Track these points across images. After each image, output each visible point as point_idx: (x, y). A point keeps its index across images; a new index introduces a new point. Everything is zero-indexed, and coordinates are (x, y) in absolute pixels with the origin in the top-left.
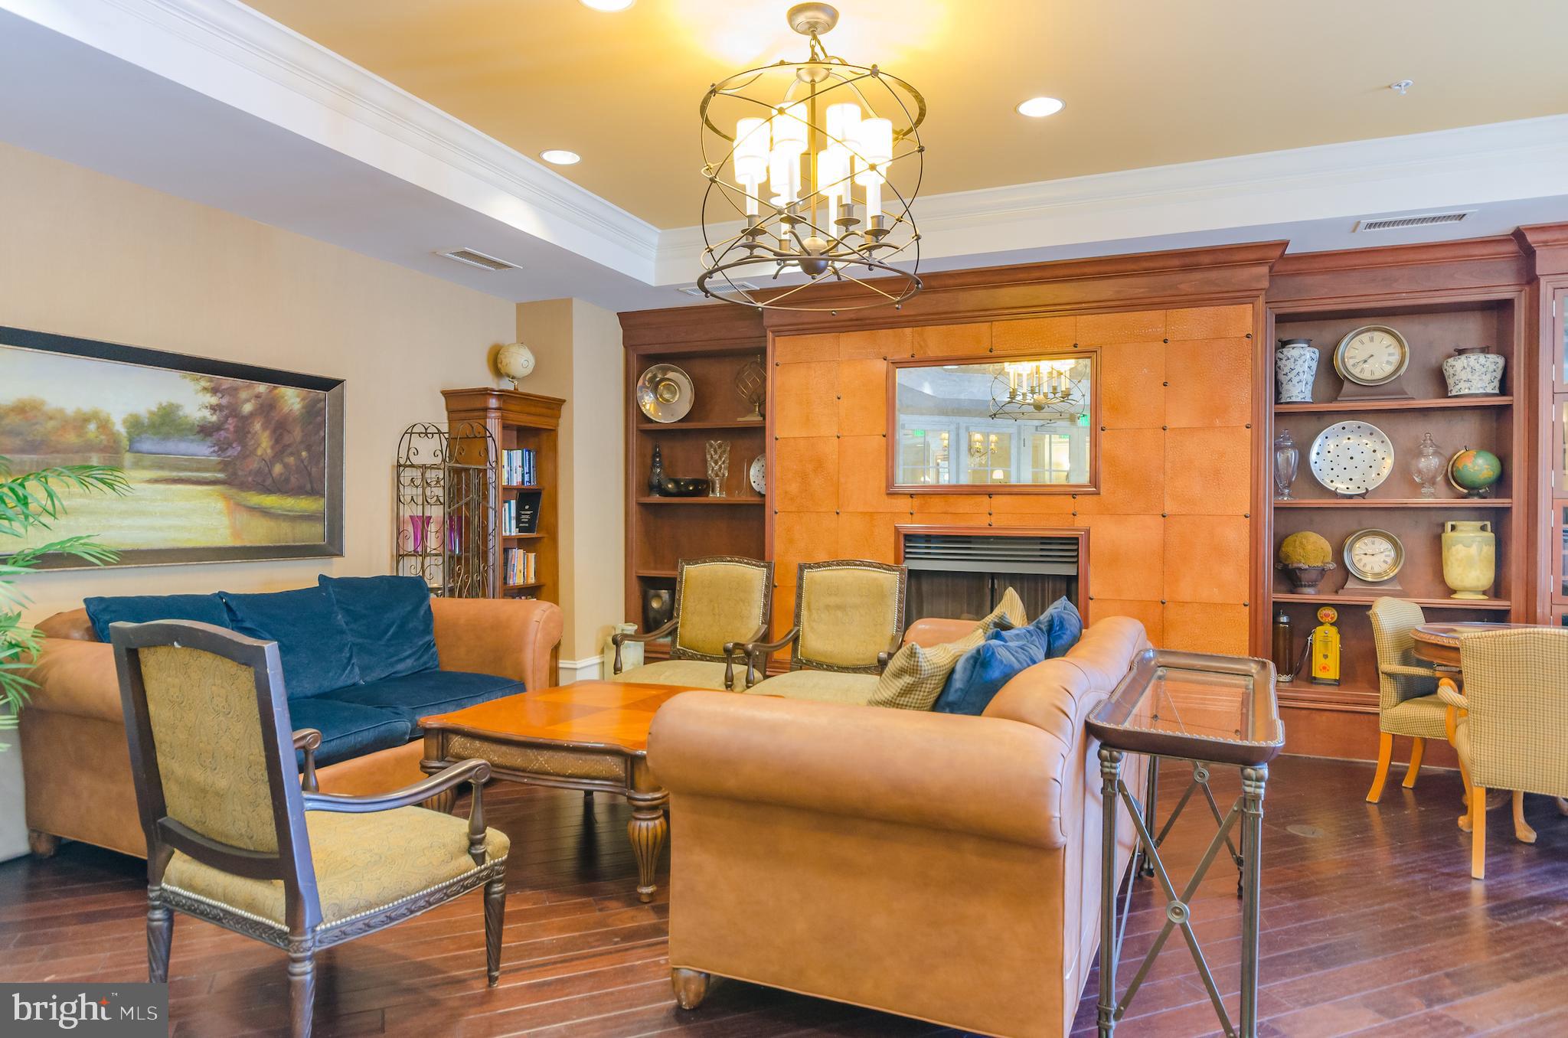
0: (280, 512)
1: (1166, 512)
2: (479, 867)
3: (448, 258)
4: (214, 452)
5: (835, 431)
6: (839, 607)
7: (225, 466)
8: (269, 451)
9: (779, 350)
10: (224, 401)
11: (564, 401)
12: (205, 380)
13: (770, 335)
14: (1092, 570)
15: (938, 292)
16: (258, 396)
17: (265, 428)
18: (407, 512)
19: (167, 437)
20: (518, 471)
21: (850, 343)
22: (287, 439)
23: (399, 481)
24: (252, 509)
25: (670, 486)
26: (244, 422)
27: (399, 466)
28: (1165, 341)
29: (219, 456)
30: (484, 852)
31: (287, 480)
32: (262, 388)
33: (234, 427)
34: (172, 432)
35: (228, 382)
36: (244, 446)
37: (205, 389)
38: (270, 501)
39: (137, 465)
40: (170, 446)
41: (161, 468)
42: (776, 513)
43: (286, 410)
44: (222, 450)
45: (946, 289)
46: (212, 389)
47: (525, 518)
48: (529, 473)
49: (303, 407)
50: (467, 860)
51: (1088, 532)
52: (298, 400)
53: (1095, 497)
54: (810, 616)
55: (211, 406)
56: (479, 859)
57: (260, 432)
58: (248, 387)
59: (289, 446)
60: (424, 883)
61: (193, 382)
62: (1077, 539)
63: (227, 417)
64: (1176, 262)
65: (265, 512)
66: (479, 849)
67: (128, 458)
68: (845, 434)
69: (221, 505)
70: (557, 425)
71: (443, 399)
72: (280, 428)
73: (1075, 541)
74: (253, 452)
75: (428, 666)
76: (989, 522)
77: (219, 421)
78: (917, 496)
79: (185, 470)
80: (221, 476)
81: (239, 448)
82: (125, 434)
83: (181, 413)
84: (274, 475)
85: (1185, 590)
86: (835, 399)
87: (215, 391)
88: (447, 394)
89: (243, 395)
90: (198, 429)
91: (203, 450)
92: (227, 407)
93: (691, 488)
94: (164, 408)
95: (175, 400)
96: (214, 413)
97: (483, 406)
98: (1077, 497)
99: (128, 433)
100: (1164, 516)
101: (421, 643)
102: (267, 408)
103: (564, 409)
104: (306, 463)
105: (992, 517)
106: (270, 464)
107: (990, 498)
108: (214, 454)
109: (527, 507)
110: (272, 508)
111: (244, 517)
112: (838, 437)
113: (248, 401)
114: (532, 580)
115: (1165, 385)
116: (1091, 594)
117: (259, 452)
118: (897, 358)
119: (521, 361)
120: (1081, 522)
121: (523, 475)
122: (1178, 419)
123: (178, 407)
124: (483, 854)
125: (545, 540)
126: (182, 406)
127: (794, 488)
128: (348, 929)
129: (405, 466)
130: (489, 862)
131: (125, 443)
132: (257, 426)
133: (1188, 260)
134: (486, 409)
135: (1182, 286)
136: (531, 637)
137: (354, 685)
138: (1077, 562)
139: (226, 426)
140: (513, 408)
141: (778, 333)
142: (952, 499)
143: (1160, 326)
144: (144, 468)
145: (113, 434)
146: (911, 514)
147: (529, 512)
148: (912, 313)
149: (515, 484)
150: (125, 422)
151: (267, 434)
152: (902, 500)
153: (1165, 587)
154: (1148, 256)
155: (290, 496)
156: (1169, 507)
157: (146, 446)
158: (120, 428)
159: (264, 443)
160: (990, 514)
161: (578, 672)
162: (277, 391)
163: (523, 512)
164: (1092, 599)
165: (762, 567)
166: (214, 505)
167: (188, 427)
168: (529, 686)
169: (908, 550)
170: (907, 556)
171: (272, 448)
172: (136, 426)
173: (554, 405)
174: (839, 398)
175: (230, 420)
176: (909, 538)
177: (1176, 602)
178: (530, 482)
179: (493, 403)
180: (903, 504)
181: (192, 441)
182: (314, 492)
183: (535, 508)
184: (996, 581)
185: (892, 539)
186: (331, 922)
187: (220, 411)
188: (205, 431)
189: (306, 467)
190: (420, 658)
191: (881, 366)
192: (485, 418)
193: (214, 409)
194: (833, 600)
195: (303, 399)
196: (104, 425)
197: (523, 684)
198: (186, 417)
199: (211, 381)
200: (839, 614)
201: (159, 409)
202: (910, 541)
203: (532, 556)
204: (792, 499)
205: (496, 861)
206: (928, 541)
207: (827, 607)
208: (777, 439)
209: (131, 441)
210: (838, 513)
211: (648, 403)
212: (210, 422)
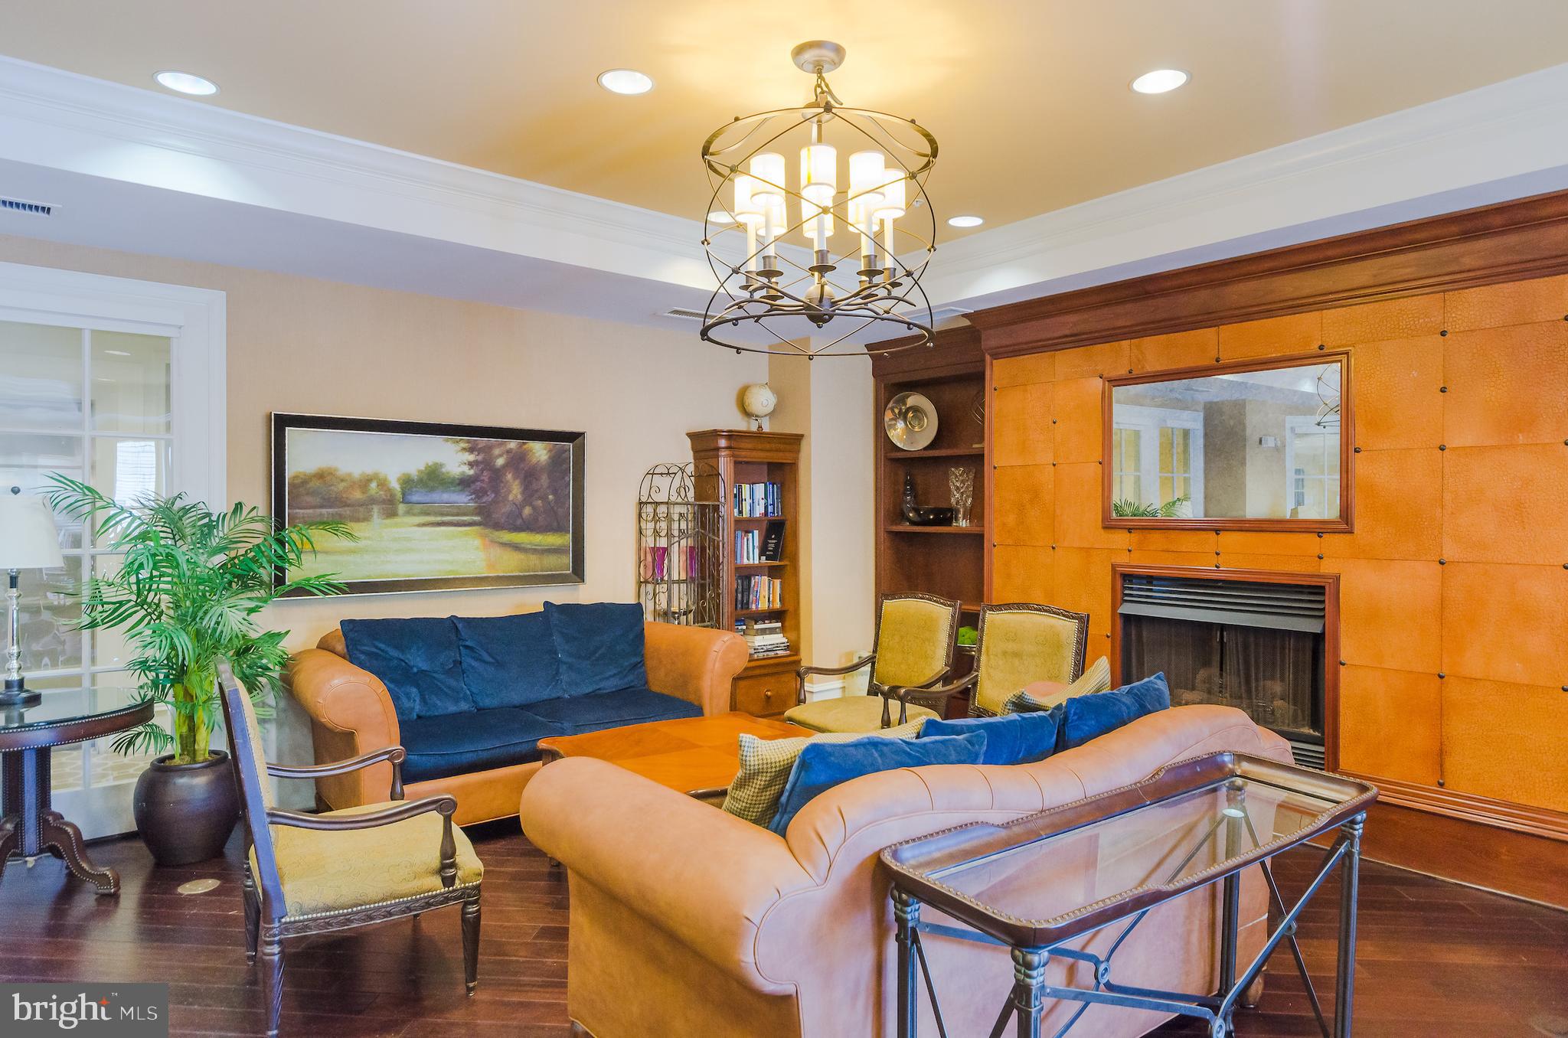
0: (529, 546)
1: (1445, 558)
2: (447, 889)
3: (668, 317)
4: (471, 499)
5: (1049, 458)
6: (1016, 655)
7: (479, 511)
8: (519, 496)
9: (997, 372)
10: (480, 458)
11: (802, 436)
12: (464, 442)
13: (988, 358)
14: (1343, 627)
15: (1154, 297)
16: (509, 452)
17: (515, 478)
18: (649, 542)
19: (432, 490)
20: (760, 503)
21: (1066, 361)
22: (535, 486)
23: (640, 516)
24: (504, 545)
25: (911, 515)
26: (497, 475)
27: (640, 503)
28: (1443, 334)
29: (476, 502)
30: (455, 875)
31: (536, 520)
32: (513, 444)
33: (489, 478)
34: (436, 485)
35: (483, 441)
36: (496, 492)
37: (464, 449)
38: (522, 538)
39: (408, 513)
40: (436, 496)
41: (428, 514)
42: (995, 546)
43: (534, 460)
44: (478, 497)
45: (1163, 293)
46: (470, 448)
47: (771, 547)
48: (773, 504)
49: (549, 458)
50: (437, 881)
51: (1338, 578)
52: (545, 452)
53: (1348, 537)
54: (988, 661)
55: (469, 462)
56: (448, 881)
57: (511, 481)
58: (501, 444)
59: (537, 491)
60: (380, 896)
61: (453, 445)
62: (1323, 588)
63: (482, 471)
64: (1454, 229)
65: (517, 547)
66: (450, 872)
67: (402, 508)
68: (1061, 462)
69: (478, 542)
70: (797, 458)
71: (688, 442)
72: (529, 476)
73: (1319, 590)
74: (505, 499)
75: (632, 684)
76: (1215, 563)
77: (476, 473)
78: (1136, 531)
79: (447, 515)
80: (477, 518)
81: (493, 495)
82: (399, 490)
83: (444, 470)
84: (524, 516)
85: (1473, 663)
86: (1051, 422)
87: (471, 450)
88: (690, 435)
89: (497, 452)
90: (457, 481)
91: (463, 499)
92: (481, 462)
93: (931, 517)
94: (430, 467)
95: (438, 460)
96: (472, 468)
97: (712, 446)
98: (1324, 535)
99: (402, 488)
100: (1442, 563)
101: (626, 664)
102: (517, 461)
103: (804, 443)
104: (552, 505)
105: (1221, 559)
106: (520, 508)
107: (1218, 534)
108: (471, 501)
109: (773, 536)
110: (522, 543)
111: (497, 551)
112: (1054, 465)
113: (500, 456)
114: (777, 605)
115: (1443, 390)
116: (1343, 658)
117: (511, 498)
118: (1114, 374)
119: (763, 400)
120: (1328, 568)
121: (766, 507)
122: (1461, 438)
123: (441, 465)
124: (453, 877)
125: (788, 568)
126: (444, 464)
127: (1011, 519)
128: (311, 924)
129: (646, 503)
130: (458, 885)
131: (399, 496)
132: (509, 476)
133: (1469, 225)
134: (718, 449)
135: (1463, 260)
136: (709, 665)
137: (559, 698)
138: (1324, 616)
139: (482, 478)
140: (743, 445)
141: (996, 356)
142: (1173, 534)
143: (1436, 314)
144: (414, 515)
145: (389, 490)
146: (1130, 551)
147: (774, 541)
148: (1128, 324)
149: (758, 515)
150: (399, 480)
151: (517, 482)
152: (1119, 535)
153: (1444, 656)
154: (1417, 225)
155: (538, 533)
156: (1449, 553)
157: (415, 498)
158: (395, 486)
159: (515, 491)
160: (1218, 554)
161: (814, 695)
162: (525, 446)
163: (770, 541)
164: (1343, 664)
165: (949, 606)
166: (471, 542)
167: (450, 481)
168: (707, 711)
169: (1126, 592)
170: (1126, 598)
171: (523, 493)
172: (408, 483)
173: (794, 441)
174: (1054, 423)
175: (485, 473)
176: (1128, 578)
177: (1458, 677)
178: (774, 513)
179: (723, 443)
180: (1121, 539)
181: (454, 492)
182: (560, 529)
183: (779, 537)
184: (1225, 633)
185: (1109, 578)
186: (295, 916)
187: (477, 466)
188: (464, 483)
189: (552, 508)
190: (626, 676)
191: (1098, 383)
192: (718, 457)
193: (471, 464)
194: (1011, 646)
195: (550, 451)
196: (383, 484)
197: (702, 709)
198: (448, 473)
199: (468, 442)
200: (1016, 662)
201: (426, 468)
202: (1131, 582)
203: (777, 582)
204: (1009, 532)
205: (467, 885)
206: (1150, 583)
207: (1005, 653)
208: (995, 468)
209: (404, 494)
210: (1053, 548)
211: (898, 433)
212: (468, 476)
